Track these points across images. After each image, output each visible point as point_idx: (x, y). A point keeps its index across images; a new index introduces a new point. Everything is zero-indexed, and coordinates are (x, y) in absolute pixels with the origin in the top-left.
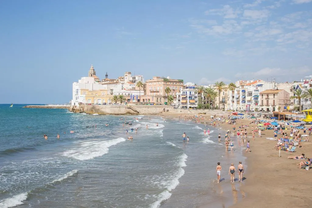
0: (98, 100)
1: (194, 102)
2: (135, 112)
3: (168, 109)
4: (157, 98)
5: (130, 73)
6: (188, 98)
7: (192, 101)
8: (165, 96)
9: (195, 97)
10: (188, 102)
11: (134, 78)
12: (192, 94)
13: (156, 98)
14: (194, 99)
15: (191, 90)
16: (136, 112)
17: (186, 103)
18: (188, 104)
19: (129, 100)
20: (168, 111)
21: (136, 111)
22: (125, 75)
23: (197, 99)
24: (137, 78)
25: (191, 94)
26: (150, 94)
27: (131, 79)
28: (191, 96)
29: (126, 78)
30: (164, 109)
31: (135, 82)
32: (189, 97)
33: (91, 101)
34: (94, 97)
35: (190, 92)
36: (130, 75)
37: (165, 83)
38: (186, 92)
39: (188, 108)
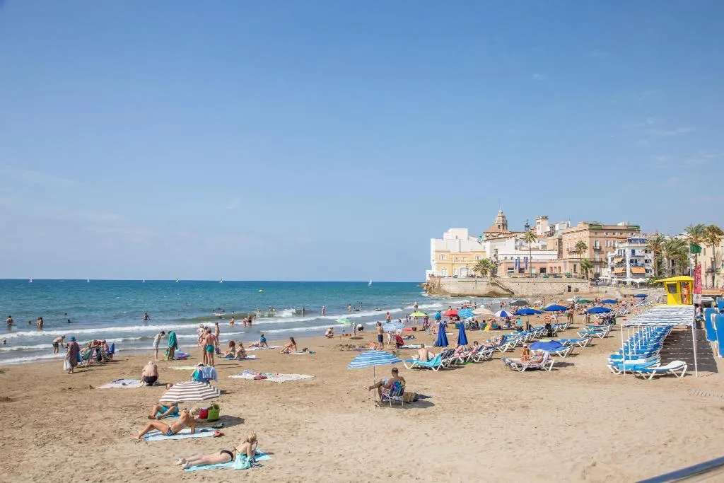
0: (461, 269)
1: (642, 270)
2: (506, 292)
3: (578, 286)
4: (575, 266)
5: (546, 218)
6: (628, 263)
7: (636, 270)
8: (593, 260)
9: (646, 261)
10: (628, 272)
11: (552, 227)
12: (637, 253)
13: (572, 265)
14: (643, 265)
15: (635, 245)
16: (508, 293)
17: (624, 274)
18: (628, 276)
19: (512, 269)
20: (577, 290)
21: (508, 290)
22: (538, 221)
23: (651, 266)
24: (557, 228)
25: (636, 255)
26: (568, 256)
27: (548, 229)
28: (636, 258)
29: (539, 228)
30: (569, 287)
31: (552, 234)
32: (631, 261)
33: (447, 271)
34: (453, 264)
35: (633, 252)
36: (546, 222)
37: (593, 234)
38: (624, 250)
39: (628, 284)
